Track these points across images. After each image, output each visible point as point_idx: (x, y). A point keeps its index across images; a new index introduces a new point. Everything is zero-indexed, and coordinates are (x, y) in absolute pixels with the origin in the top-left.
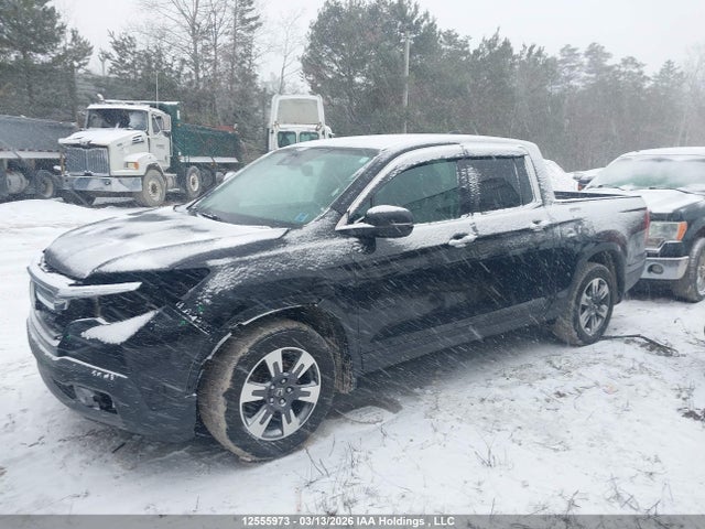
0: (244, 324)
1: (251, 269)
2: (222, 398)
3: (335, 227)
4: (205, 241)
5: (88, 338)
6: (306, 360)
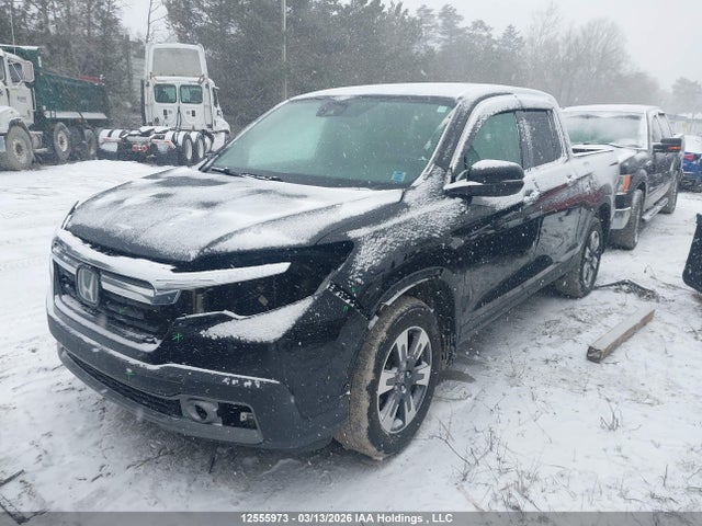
0: (388, 303)
1: (391, 240)
2: (365, 393)
3: (443, 184)
4: (327, 208)
5: (214, 338)
6: (423, 339)
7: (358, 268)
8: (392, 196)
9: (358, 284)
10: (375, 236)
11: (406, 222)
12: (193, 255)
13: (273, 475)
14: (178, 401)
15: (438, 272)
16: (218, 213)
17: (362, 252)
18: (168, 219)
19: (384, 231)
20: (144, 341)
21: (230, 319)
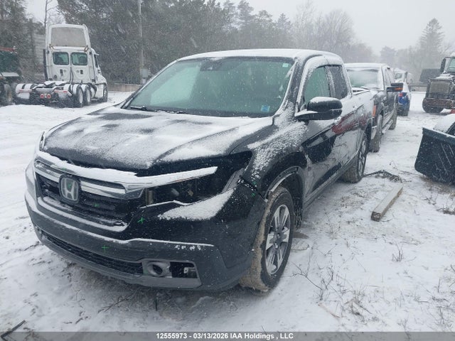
0: (273, 190)
1: (272, 149)
2: (260, 249)
3: (294, 113)
4: (230, 130)
5: (168, 219)
6: (287, 213)
7: (256, 168)
8: (266, 122)
9: (258, 179)
10: (263, 147)
11: (278, 138)
12: (149, 164)
13: (198, 307)
14: (141, 264)
15: (296, 169)
16: (157, 136)
17: (257, 158)
18: (124, 141)
19: (267, 144)
20: (115, 225)
21: (179, 206)
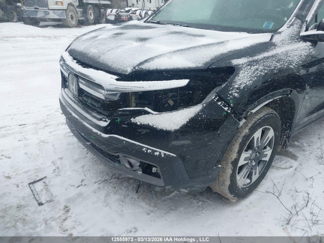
0: (254, 111)
1: (261, 68)
2: (230, 166)
3: (300, 32)
4: (218, 43)
5: (138, 123)
6: (271, 134)
7: (236, 86)
8: (264, 38)
9: (235, 97)
10: (250, 64)
11: (272, 56)
12: (129, 70)
13: (170, 199)
14: (118, 156)
15: (289, 92)
16: (147, 44)
17: (240, 75)
19: (257, 62)
20: (101, 120)
21: (148, 113)
